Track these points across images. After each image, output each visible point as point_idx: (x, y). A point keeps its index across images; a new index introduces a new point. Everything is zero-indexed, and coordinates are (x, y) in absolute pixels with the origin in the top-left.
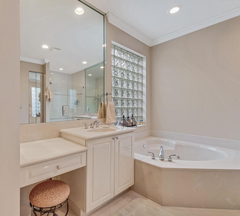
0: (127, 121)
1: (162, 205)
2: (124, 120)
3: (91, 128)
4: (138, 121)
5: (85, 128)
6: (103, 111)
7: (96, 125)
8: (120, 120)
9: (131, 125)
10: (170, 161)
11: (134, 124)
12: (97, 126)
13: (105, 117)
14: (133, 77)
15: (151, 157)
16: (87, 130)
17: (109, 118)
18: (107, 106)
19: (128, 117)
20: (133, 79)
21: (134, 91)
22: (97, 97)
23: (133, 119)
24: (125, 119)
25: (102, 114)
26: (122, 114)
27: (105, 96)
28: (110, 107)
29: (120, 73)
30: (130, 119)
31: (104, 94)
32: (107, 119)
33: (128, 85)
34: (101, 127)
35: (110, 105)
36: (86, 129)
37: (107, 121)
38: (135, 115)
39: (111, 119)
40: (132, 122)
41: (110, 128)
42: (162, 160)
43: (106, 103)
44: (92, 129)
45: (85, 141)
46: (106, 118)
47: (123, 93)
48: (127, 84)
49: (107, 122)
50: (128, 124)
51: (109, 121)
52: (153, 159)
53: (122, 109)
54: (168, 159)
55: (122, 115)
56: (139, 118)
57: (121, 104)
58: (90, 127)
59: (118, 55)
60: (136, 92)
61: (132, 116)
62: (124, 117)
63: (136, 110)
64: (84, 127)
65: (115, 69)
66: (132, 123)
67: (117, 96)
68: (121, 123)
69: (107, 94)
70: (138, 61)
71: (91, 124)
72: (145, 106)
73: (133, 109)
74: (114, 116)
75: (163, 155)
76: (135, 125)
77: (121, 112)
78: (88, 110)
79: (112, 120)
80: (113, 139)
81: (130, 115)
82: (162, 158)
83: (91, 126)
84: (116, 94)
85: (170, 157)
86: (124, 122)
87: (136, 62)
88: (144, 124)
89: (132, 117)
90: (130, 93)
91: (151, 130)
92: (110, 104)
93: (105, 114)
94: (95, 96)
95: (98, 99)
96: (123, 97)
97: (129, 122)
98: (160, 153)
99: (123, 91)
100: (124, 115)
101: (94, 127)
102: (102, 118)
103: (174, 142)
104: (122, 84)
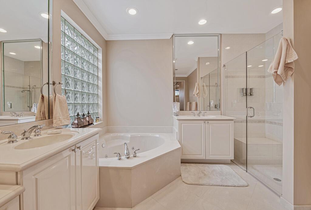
0: (82, 120)
1: (132, 208)
2: (78, 119)
3: (23, 139)
4: (94, 118)
5: (9, 142)
6: (46, 108)
7: (35, 132)
8: (72, 119)
9: (87, 124)
10: (135, 156)
11: (90, 122)
12: (37, 133)
13: (50, 117)
14: (88, 67)
15: (117, 158)
16: (15, 144)
17: (59, 118)
18: (55, 100)
19: (84, 115)
20: (88, 70)
21: (90, 84)
22: (27, 88)
23: (90, 117)
24: (80, 117)
25: (44, 114)
26: (75, 111)
27: (50, 85)
28: (60, 102)
29: (73, 59)
30: (85, 116)
31: (48, 83)
32: (54, 121)
33: (82, 76)
34: (45, 134)
35: (60, 100)
36: (11, 144)
37: (55, 123)
38: (91, 112)
39: (62, 119)
40: (88, 120)
41: (62, 134)
42: (128, 158)
43: (51, 96)
44: (25, 140)
45: (14, 174)
46: (52, 118)
47: (76, 84)
48: (82, 74)
49: (54, 125)
50: (84, 124)
51: (59, 122)
52: (120, 159)
53: (75, 105)
54: (133, 155)
55: (75, 113)
56: (95, 115)
57: (74, 98)
58: (21, 137)
59: (70, 34)
60: (92, 86)
61: (89, 113)
62: (79, 115)
63: (92, 106)
64: (7, 140)
65: (66, 51)
66: (89, 122)
67: (68, 88)
68: (74, 124)
69: (54, 84)
70: (94, 51)
71: (24, 133)
72: (102, 101)
73: (88, 105)
74: (66, 115)
75: (128, 152)
76: (92, 124)
77: (75, 108)
78: (10, 107)
79: (63, 121)
80: (74, 150)
81: (86, 113)
82: (128, 156)
83: (24, 136)
84: (67, 85)
85: (135, 152)
86: (79, 121)
87: (91, 51)
88: (101, 121)
89: (88, 115)
90: (85, 85)
91: (107, 126)
92: (60, 98)
93: (50, 112)
94: (22, 87)
95: (29, 91)
96: (77, 90)
97: (84, 121)
98: (126, 151)
99: (76, 83)
100: (78, 113)
101: (31, 137)
102: (46, 119)
103: (129, 135)
104: (75, 73)
